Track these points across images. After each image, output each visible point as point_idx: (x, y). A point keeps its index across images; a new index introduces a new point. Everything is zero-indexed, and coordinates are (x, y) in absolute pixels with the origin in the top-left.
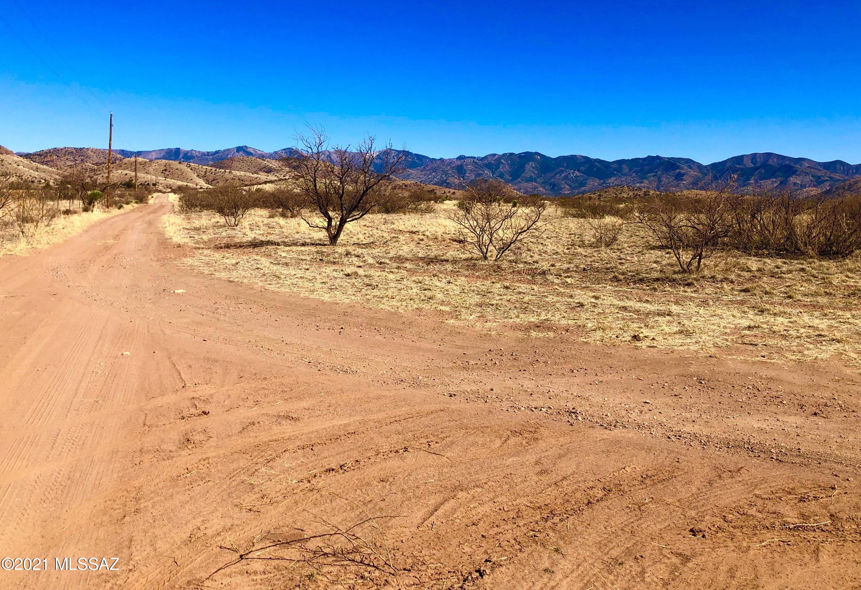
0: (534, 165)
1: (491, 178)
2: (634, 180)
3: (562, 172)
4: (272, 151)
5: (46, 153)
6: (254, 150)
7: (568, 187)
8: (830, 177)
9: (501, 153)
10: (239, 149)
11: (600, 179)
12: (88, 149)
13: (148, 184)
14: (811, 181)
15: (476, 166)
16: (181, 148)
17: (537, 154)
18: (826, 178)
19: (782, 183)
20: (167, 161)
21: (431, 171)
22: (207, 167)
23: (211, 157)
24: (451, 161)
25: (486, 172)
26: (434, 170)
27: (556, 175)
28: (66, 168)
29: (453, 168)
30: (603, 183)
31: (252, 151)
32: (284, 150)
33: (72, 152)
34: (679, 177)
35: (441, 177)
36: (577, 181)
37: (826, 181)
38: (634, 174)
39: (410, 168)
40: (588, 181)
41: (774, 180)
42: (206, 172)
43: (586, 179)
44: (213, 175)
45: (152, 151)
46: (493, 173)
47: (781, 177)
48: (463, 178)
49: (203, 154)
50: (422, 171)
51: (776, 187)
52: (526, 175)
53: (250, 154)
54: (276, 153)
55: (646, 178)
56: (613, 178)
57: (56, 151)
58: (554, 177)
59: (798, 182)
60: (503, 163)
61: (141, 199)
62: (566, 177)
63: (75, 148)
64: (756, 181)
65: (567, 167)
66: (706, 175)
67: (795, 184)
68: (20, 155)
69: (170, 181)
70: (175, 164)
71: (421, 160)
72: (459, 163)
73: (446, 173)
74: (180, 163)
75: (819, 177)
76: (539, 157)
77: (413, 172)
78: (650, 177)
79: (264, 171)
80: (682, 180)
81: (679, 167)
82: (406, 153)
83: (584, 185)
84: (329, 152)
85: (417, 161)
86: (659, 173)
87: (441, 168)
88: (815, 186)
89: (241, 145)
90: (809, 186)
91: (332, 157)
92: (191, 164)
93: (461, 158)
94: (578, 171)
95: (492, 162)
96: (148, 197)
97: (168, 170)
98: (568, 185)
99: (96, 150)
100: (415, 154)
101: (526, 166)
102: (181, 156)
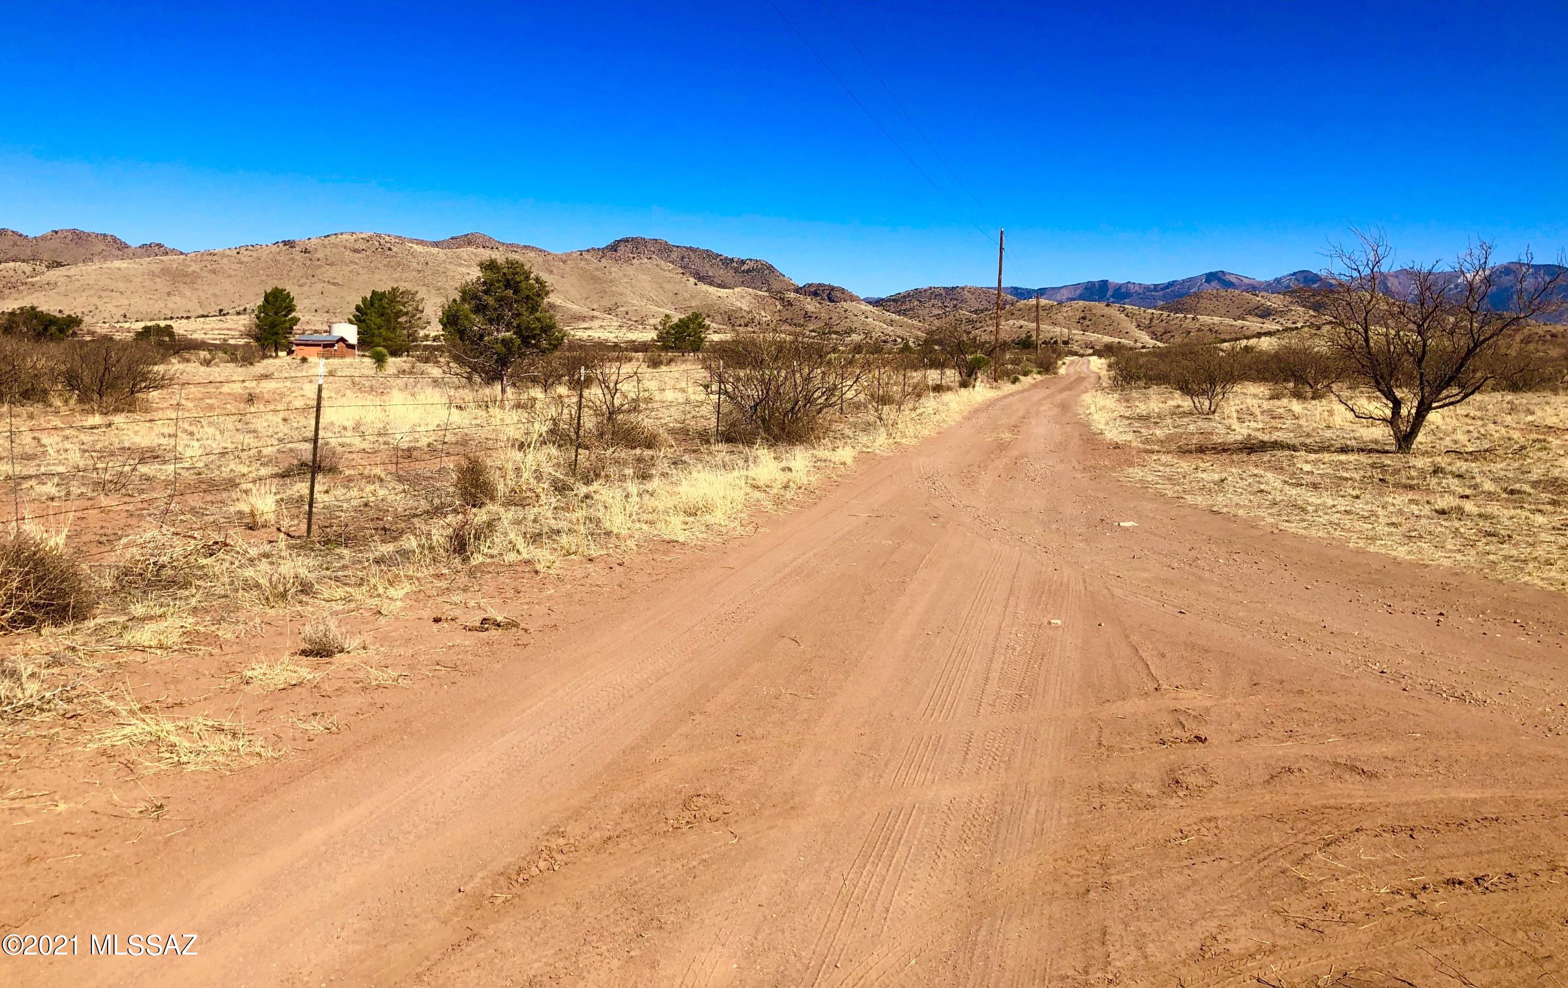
4: (1270, 278)
5: (904, 297)
6: (1239, 277)
10: (1211, 277)
13: (1056, 342)
20: (1087, 303)
22: (1154, 311)
23: (1161, 293)
28: (932, 319)
31: (1234, 280)
32: (1294, 274)
33: (941, 294)
42: (1151, 320)
44: (1163, 324)
45: (1062, 288)
49: (1147, 288)
53: (1228, 285)
54: (1278, 281)
57: (917, 295)
61: (1047, 367)
63: (944, 288)
68: (869, 302)
69: (1092, 337)
70: (1099, 307)
74: (1108, 305)
79: (1256, 315)
82: (1553, 270)
84: (1383, 273)
89: (1218, 270)
91: (1389, 285)
92: (1126, 306)
96: (1056, 363)
97: (1088, 317)
99: (976, 289)
102: (1110, 293)
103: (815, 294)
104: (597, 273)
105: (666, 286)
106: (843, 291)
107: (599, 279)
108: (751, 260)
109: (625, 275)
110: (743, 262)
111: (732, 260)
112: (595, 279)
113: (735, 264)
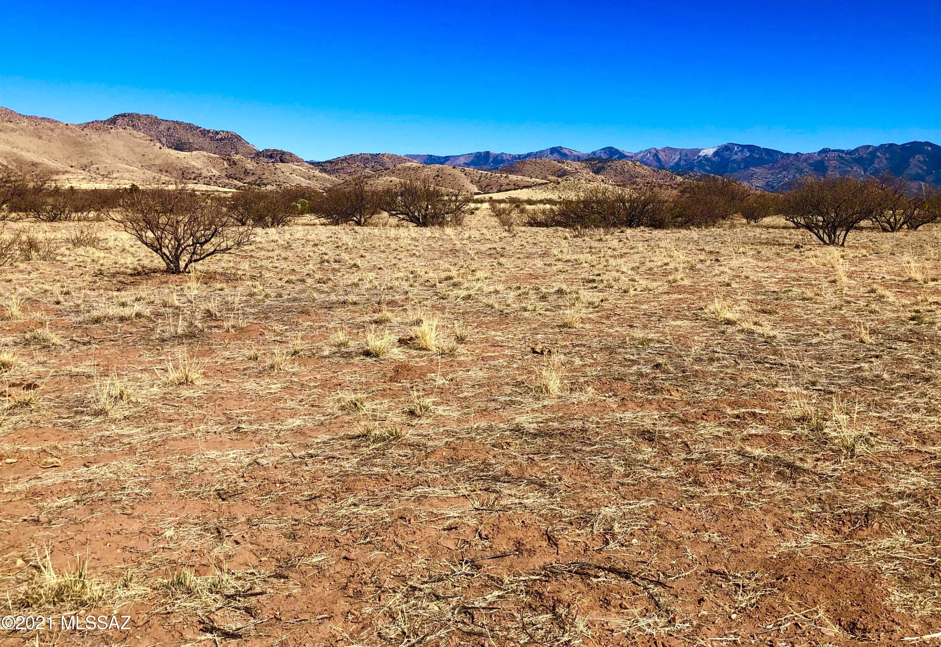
0: (922, 159)
1: (862, 176)
4: (590, 151)
6: (570, 150)
9: (876, 144)
10: (554, 150)
12: (383, 155)
15: (842, 161)
16: (492, 151)
17: (928, 144)
21: (782, 169)
23: (523, 160)
24: (810, 156)
25: (855, 168)
26: (785, 168)
29: (811, 165)
31: (567, 153)
32: (604, 149)
35: (794, 176)
39: (755, 166)
46: (865, 170)
48: (824, 176)
49: (514, 157)
50: (769, 169)
52: (911, 172)
53: (564, 155)
54: (594, 153)
60: (879, 157)
71: (771, 156)
72: (820, 158)
73: (800, 171)
74: (454, 168)
76: (929, 149)
77: (757, 170)
82: (751, 148)
84: (656, 149)
85: (765, 157)
87: (794, 165)
89: (556, 146)
91: (660, 156)
93: (825, 151)
95: (865, 156)
100: (764, 149)
101: (911, 160)
102: (491, 160)
103: (271, 157)
104: (81, 140)
105: (137, 150)
106: (291, 155)
107: (80, 143)
108: (223, 131)
109: (103, 141)
110: (217, 133)
111: (209, 131)
112: (77, 144)
113: (211, 134)
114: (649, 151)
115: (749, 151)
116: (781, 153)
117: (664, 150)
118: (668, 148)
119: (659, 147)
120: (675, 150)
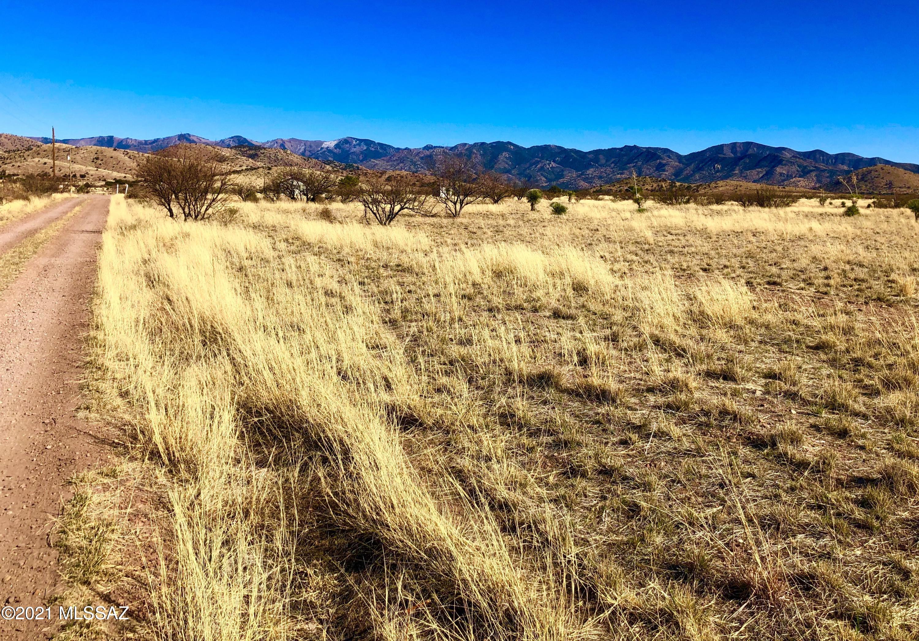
0: (507, 156)
2: (613, 172)
3: (538, 162)
4: (218, 140)
6: (198, 137)
7: (544, 179)
8: (815, 167)
9: (471, 142)
10: (181, 137)
11: (577, 170)
13: (75, 176)
14: (798, 171)
15: (446, 156)
16: (115, 136)
17: (511, 144)
18: (812, 168)
19: (767, 174)
21: (399, 162)
23: (150, 146)
25: (457, 163)
26: (401, 160)
27: (531, 165)
29: (421, 158)
30: (582, 174)
31: (195, 139)
32: (232, 138)
34: (660, 167)
36: (553, 172)
37: (812, 171)
38: (613, 165)
39: (373, 158)
40: (565, 173)
41: (760, 170)
43: (563, 171)
45: (80, 139)
46: (465, 164)
47: (767, 166)
49: (140, 143)
50: (388, 162)
51: (762, 177)
52: (500, 166)
53: (192, 142)
54: (224, 141)
55: (626, 169)
56: (592, 169)
58: (529, 168)
59: (784, 172)
60: (474, 153)
62: (542, 168)
64: (741, 172)
65: (542, 158)
66: (688, 165)
67: (781, 174)
69: (103, 172)
70: (109, 151)
71: (385, 150)
72: (428, 153)
73: (412, 164)
74: (115, 150)
75: (805, 167)
76: (512, 148)
77: (377, 162)
78: (630, 167)
79: (216, 160)
80: (664, 171)
81: (659, 157)
82: (368, 142)
83: (562, 176)
84: (282, 139)
85: (381, 151)
86: (640, 163)
87: (408, 158)
88: (800, 177)
89: (183, 133)
90: (795, 177)
91: (286, 146)
92: (129, 151)
93: (428, 147)
94: (554, 161)
95: (463, 151)
97: (100, 159)
98: (544, 176)
99: (12, 136)
100: (378, 143)
101: (499, 156)
102: (114, 144)
114: (276, 141)
115: (366, 144)
116: (393, 148)
117: (290, 141)
118: (293, 139)
119: (285, 138)
120: (300, 141)
